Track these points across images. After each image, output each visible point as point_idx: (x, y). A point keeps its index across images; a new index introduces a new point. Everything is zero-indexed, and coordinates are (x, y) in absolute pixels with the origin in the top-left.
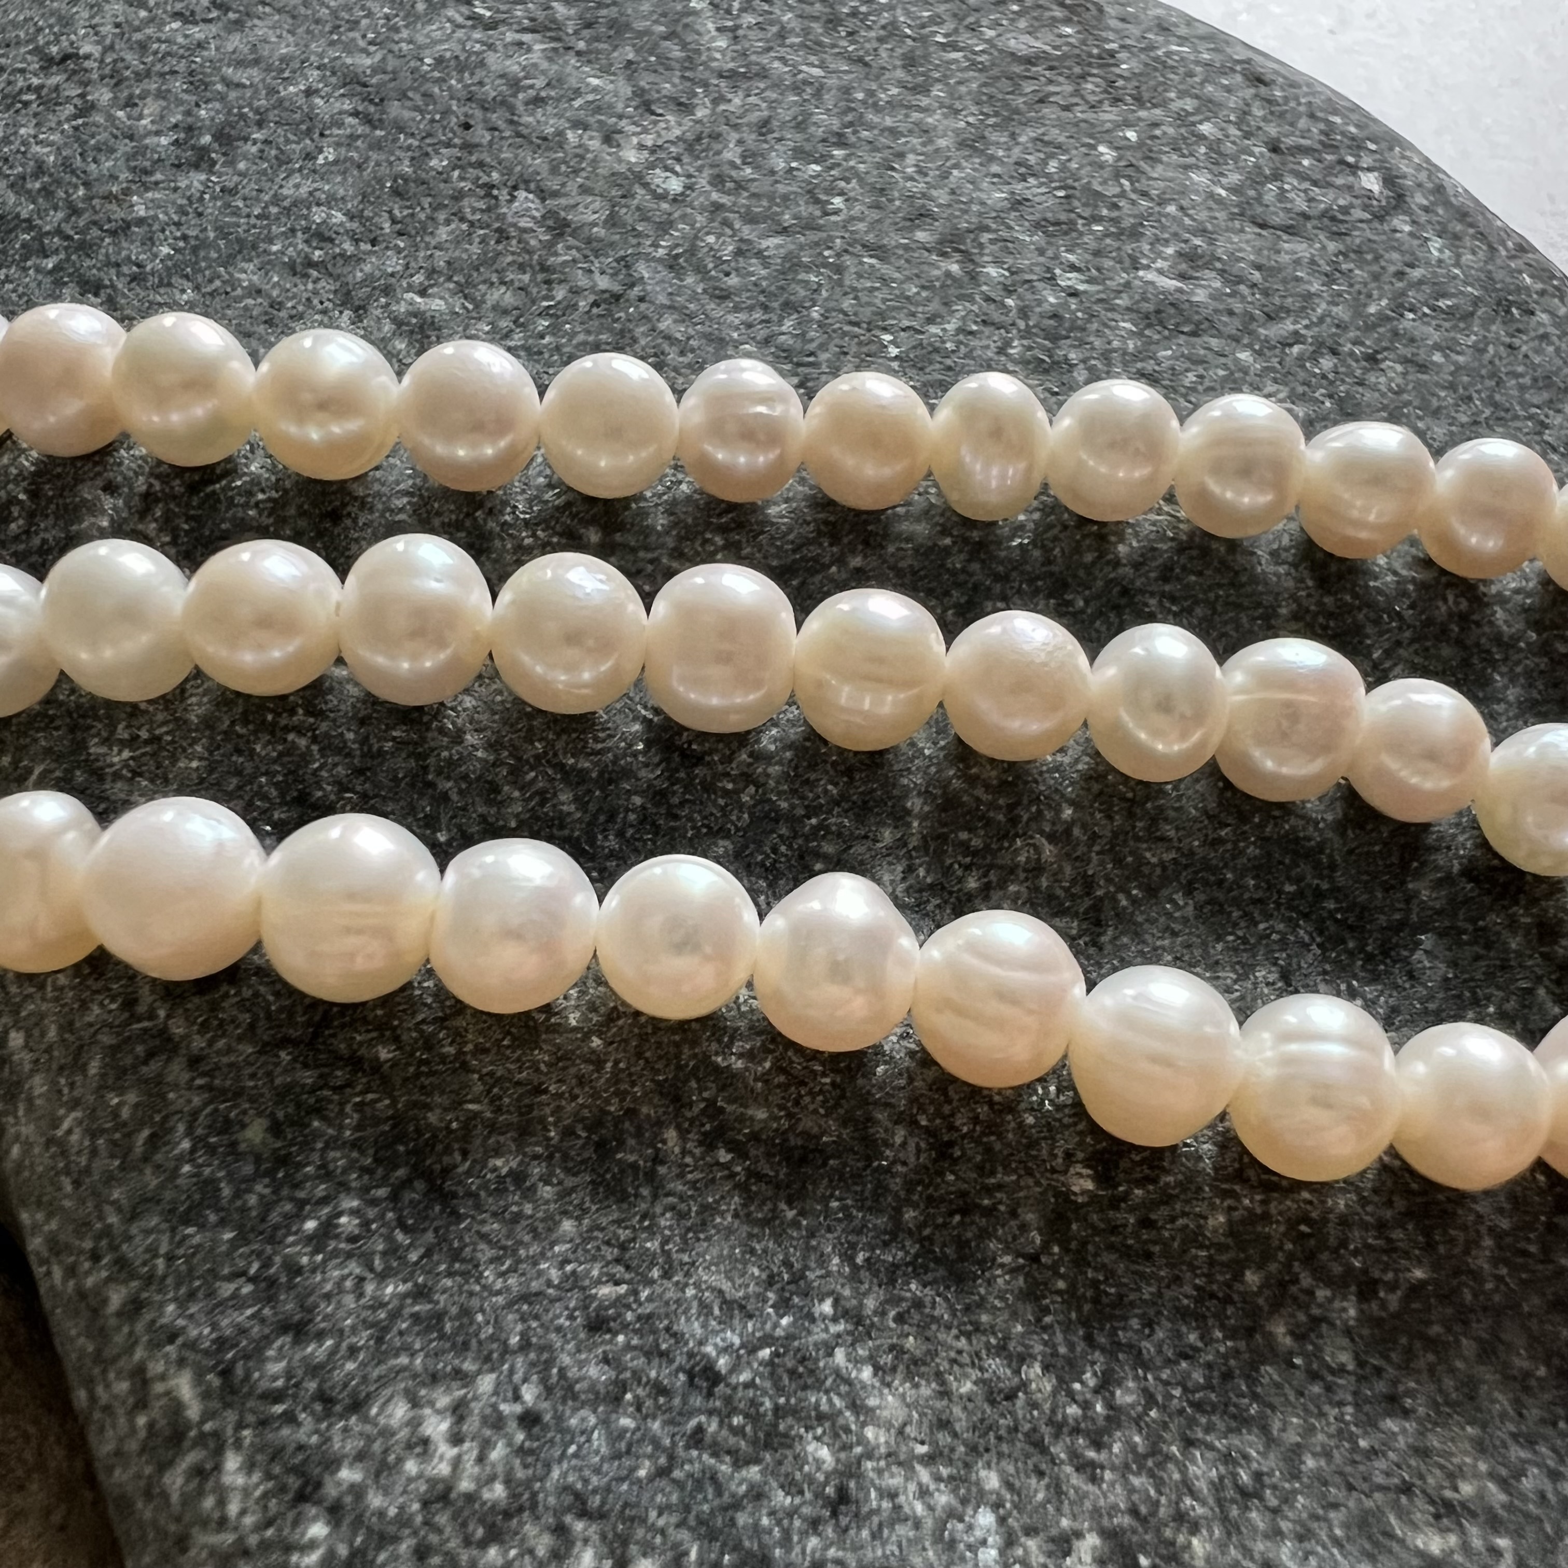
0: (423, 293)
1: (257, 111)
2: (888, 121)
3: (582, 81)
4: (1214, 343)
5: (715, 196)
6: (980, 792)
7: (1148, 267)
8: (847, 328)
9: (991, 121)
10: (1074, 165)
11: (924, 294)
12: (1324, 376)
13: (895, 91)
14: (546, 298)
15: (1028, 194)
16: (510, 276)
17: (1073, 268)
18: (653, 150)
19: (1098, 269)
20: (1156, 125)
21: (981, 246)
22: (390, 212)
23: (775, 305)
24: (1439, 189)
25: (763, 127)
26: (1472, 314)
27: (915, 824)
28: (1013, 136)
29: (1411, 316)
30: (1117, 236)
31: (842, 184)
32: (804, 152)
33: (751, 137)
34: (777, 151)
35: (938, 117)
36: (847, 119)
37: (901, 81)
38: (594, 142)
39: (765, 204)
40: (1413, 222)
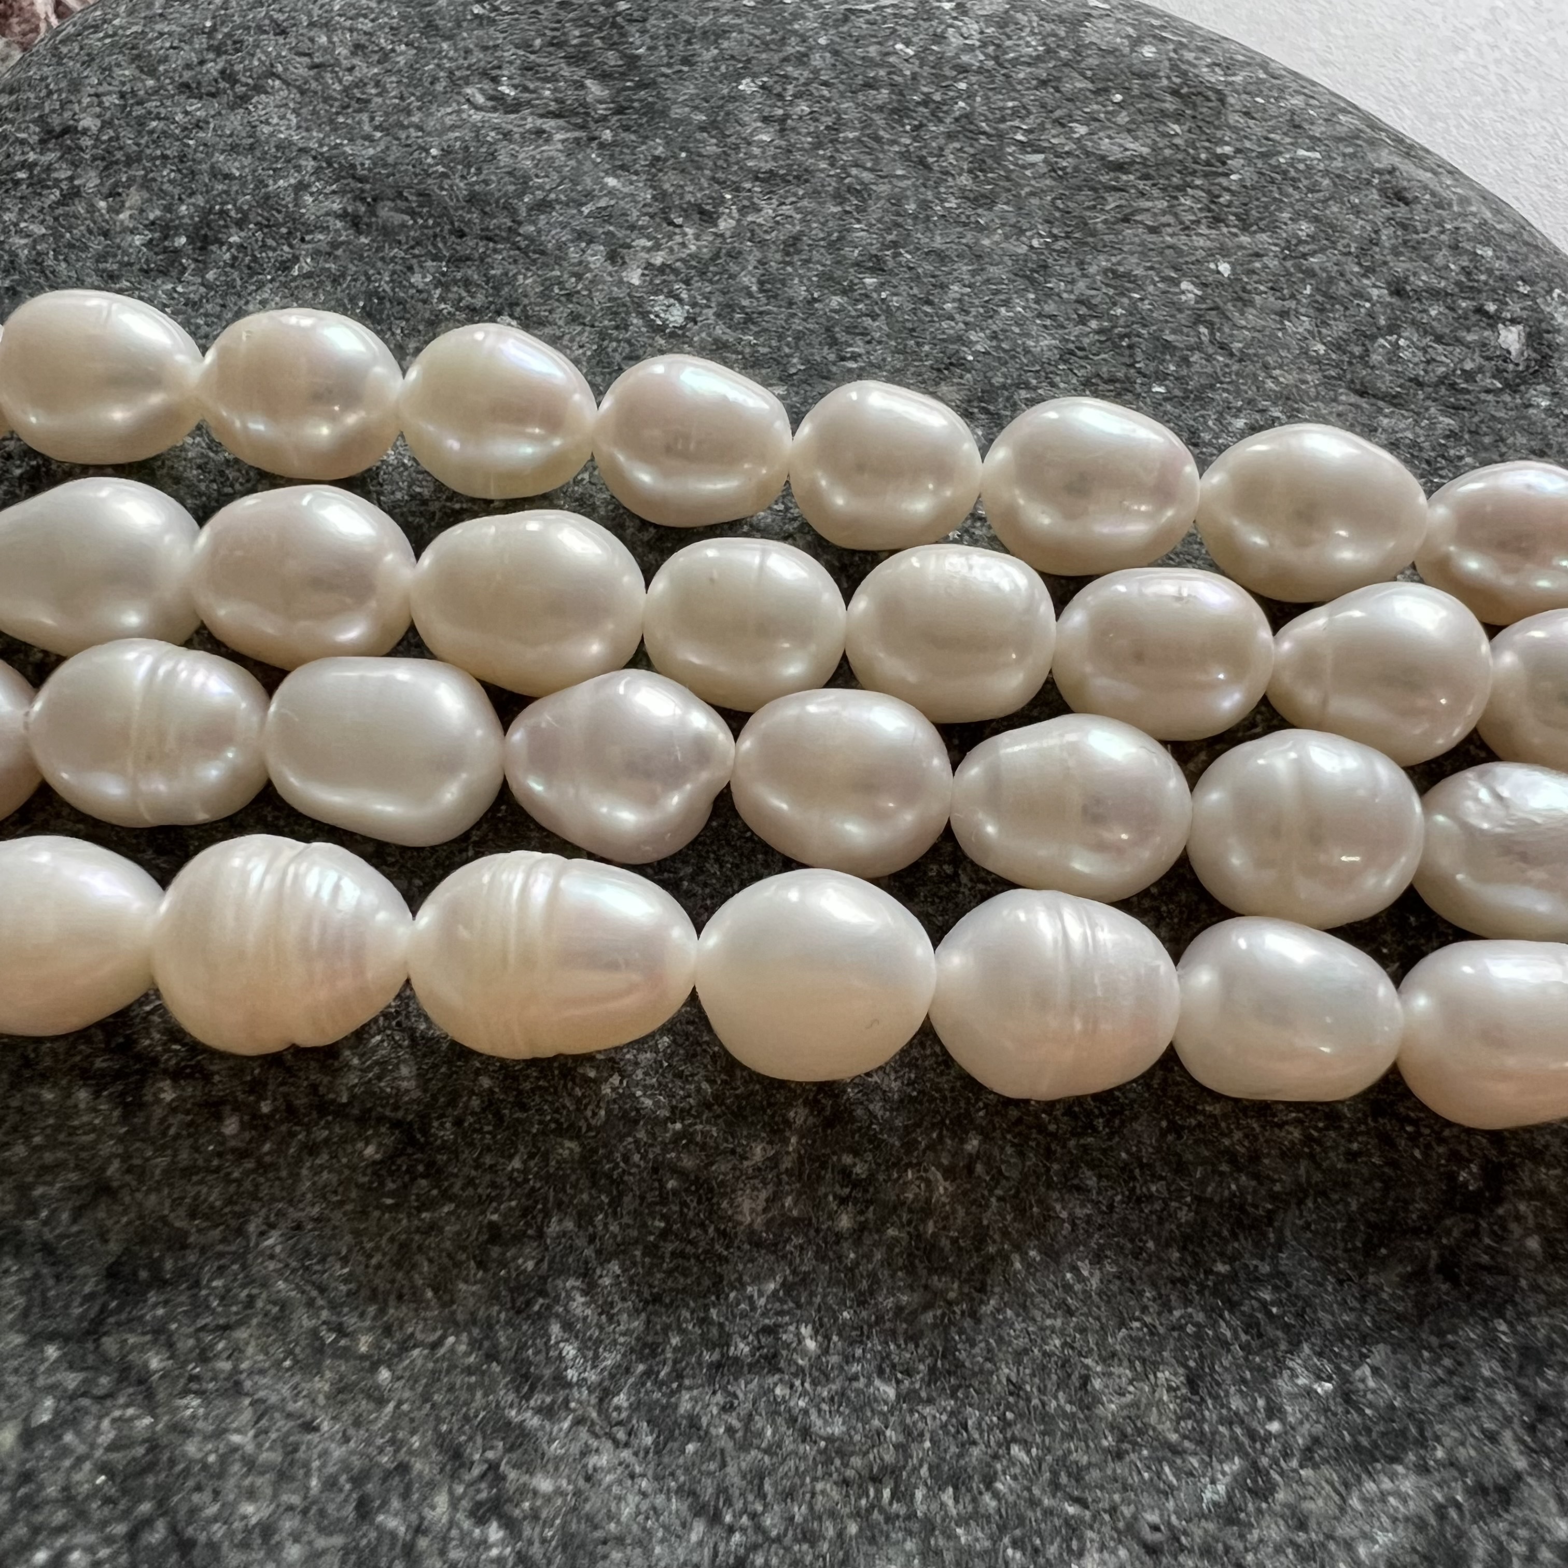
1: (240, 209)
2: (938, 242)
3: (598, 181)
5: (720, 330)
7: (1210, 444)
9: (1057, 246)
10: (1146, 306)
13: (952, 203)
15: (1086, 341)
18: (663, 269)
20: (1257, 255)
25: (792, 245)
27: (794, 1140)
28: (1081, 264)
31: (868, 321)
32: (831, 278)
33: (775, 257)
34: (801, 277)
35: (996, 238)
36: (890, 238)
37: (962, 189)
38: (596, 257)
39: (774, 343)
40: (1555, 394)
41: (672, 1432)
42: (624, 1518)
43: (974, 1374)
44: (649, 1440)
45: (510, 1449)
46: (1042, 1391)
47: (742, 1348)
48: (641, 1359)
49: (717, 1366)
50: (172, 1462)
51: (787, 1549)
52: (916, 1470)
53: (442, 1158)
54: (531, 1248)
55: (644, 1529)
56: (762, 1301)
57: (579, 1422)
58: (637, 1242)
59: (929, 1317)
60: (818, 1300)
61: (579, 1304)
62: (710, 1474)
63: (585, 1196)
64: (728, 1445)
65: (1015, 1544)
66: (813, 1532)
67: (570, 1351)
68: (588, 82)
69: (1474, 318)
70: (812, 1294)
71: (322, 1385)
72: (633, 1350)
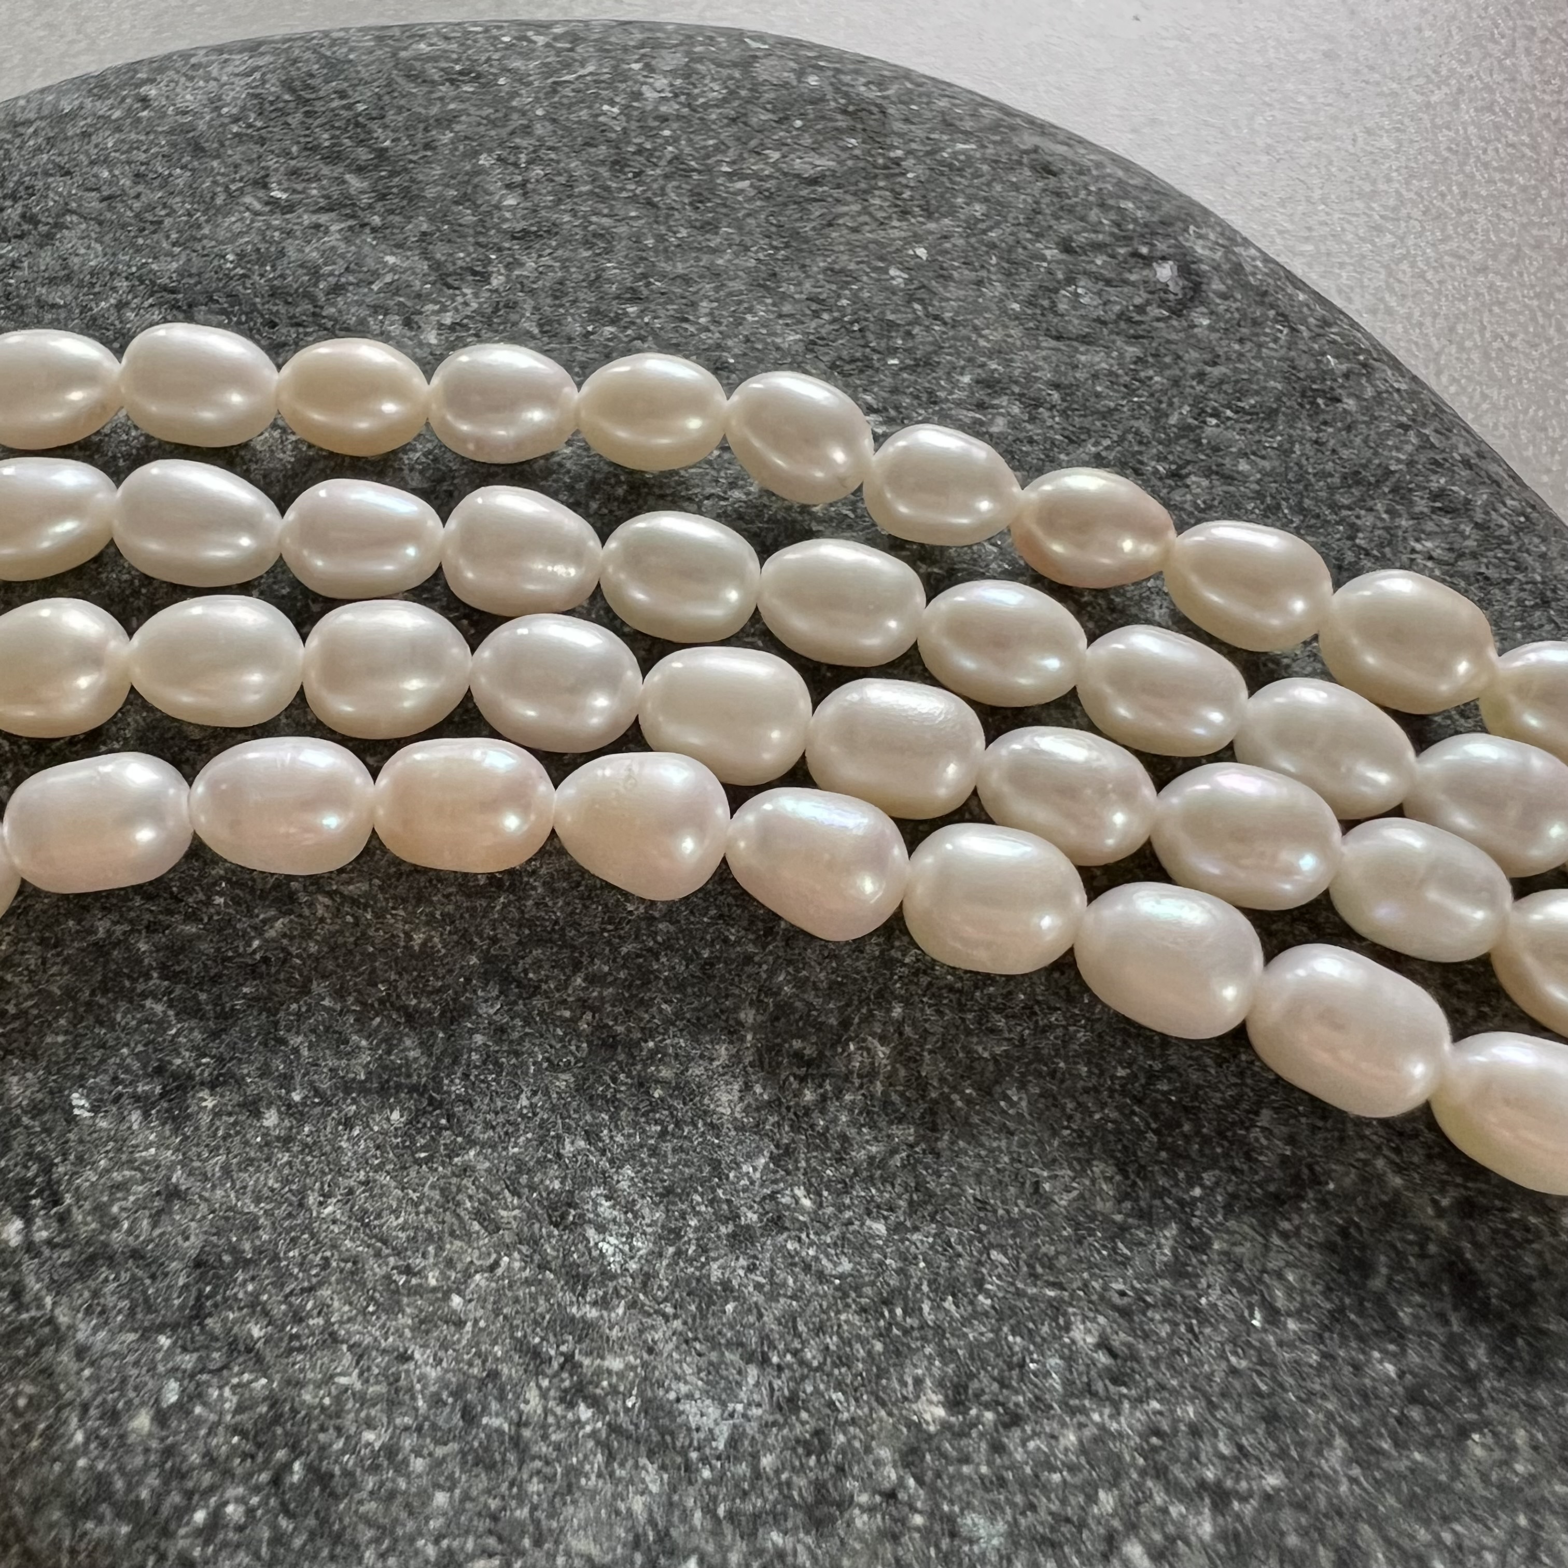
2: (680, 268)
6: (810, 996)
9: (781, 254)
10: (865, 294)
13: (683, 233)
15: (824, 331)
17: (873, 411)
19: (900, 409)
20: (945, 237)
24: (1237, 268)
26: (1276, 411)
27: (749, 1037)
28: (803, 268)
29: (1214, 421)
30: (912, 370)
32: (599, 313)
33: (547, 302)
34: (572, 315)
35: (728, 257)
36: (638, 271)
37: (688, 220)
40: (1212, 313)
41: (710, 1298)
42: (689, 1379)
43: (946, 1200)
44: (693, 1308)
45: (580, 1340)
47: (750, 1217)
48: (670, 1244)
49: (733, 1236)
51: (829, 1374)
52: (918, 1287)
54: (554, 1170)
55: (708, 1382)
56: (757, 1176)
57: (631, 1306)
58: (641, 1146)
59: (897, 1161)
60: (803, 1164)
61: (606, 1209)
62: (751, 1326)
63: (588, 1117)
64: (759, 1298)
65: (1013, 1331)
66: (847, 1357)
67: (607, 1248)
68: (347, 177)
69: (1132, 261)
70: (797, 1161)
72: (661, 1237)
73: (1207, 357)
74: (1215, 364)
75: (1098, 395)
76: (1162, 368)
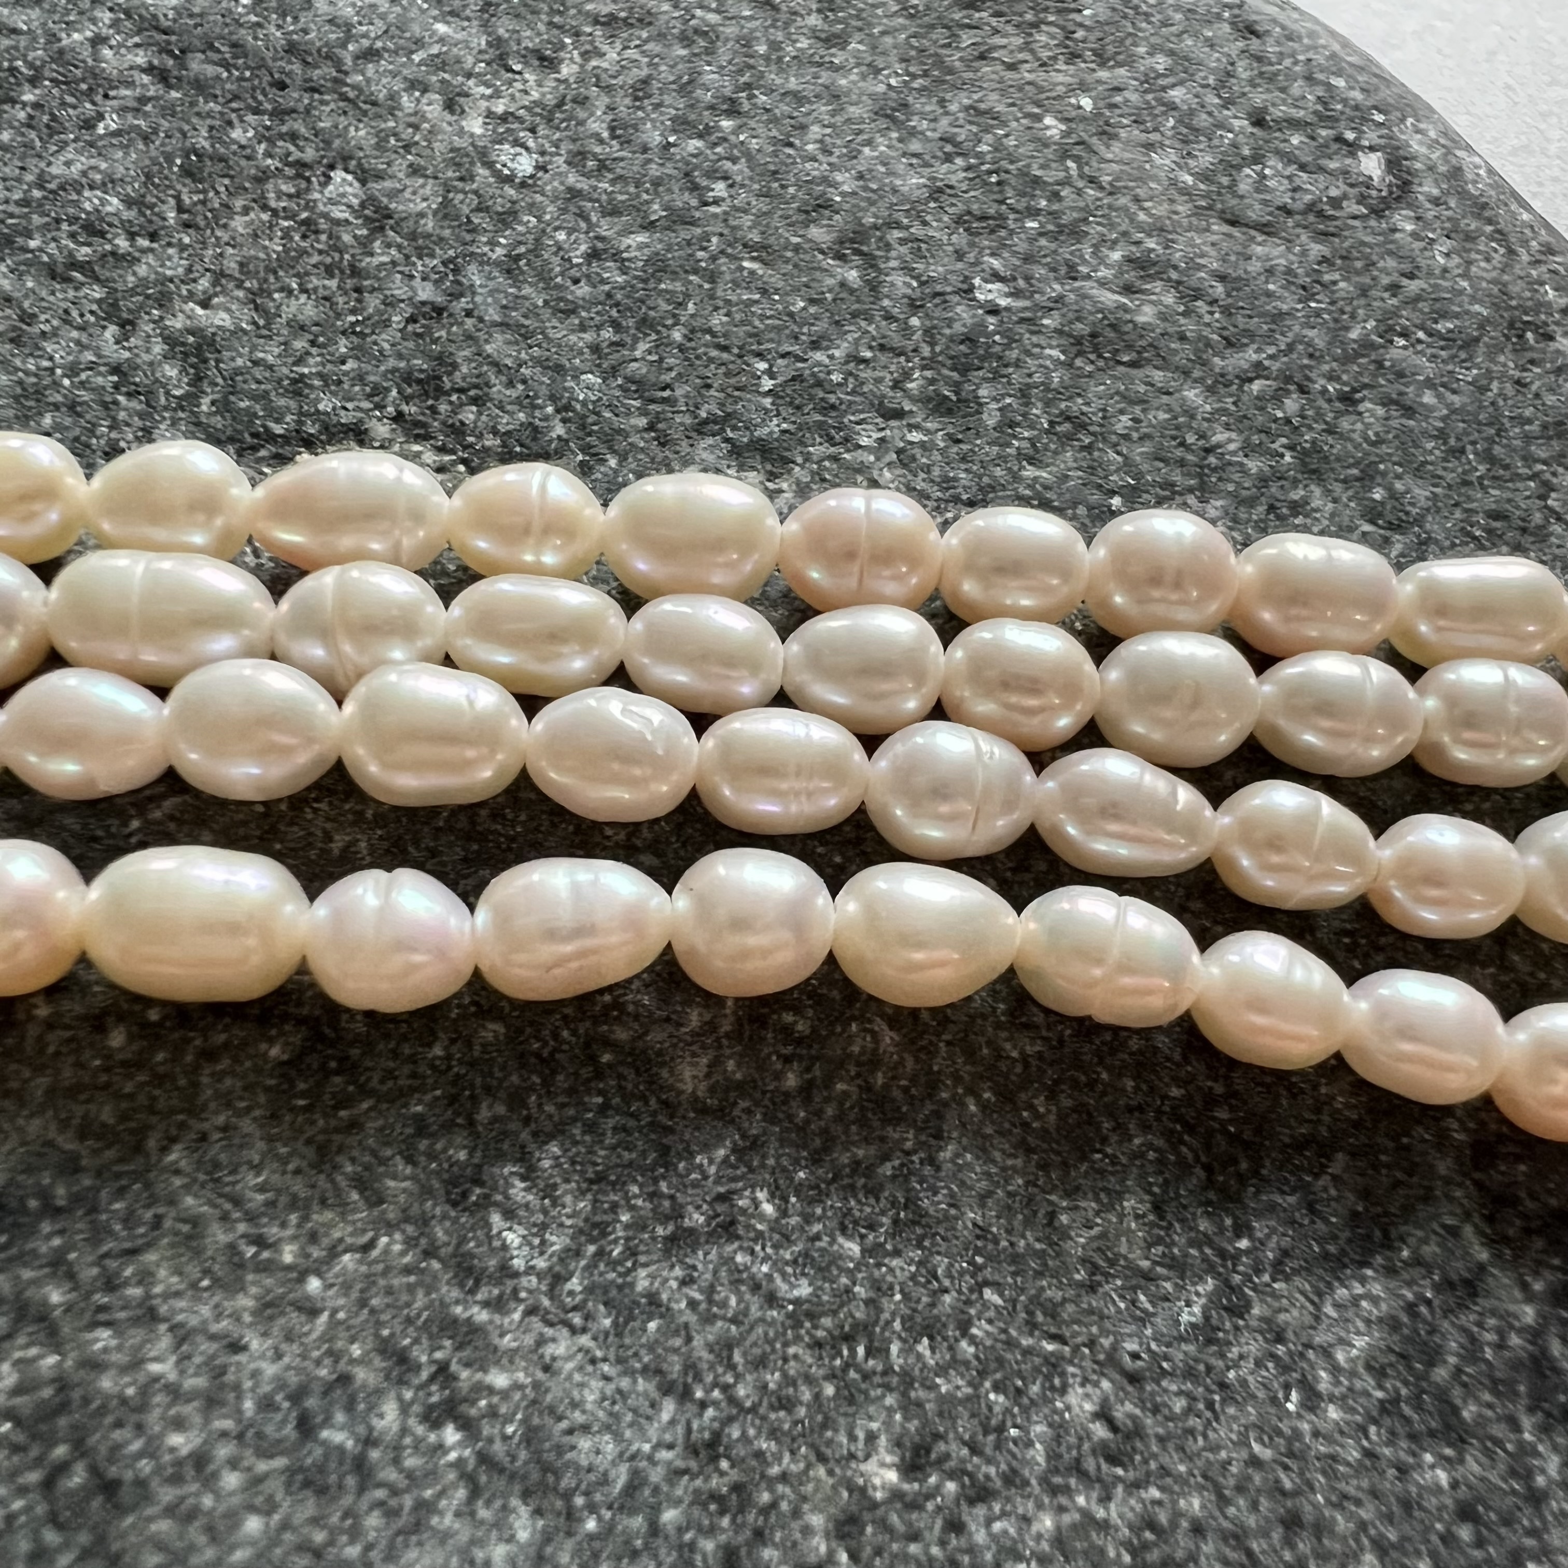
0: (205, 305)
1: (31, 65)
2: (793, 83)
3: (427, 28)
4: (1158, 376)
5: (572, 179)
7: (1088, 277)
8: (714, 353)
9: (916, 84)
10: (1011, 142)
11: (812, 310)
12: (1288, 421)
13: (803, 43)
14: (353, 312)
15: (953, 180)
16: (315, 282)
17: (996, 277)
18: (504, 118)
19: (1028, 279)
20: (1118, 89)
21: (888, 247)
22: (178, 198)
23: (631, 322)
24: (1456, 172)
25: (641, 89)
26: (1477, 340)
28: (942, 102)
29: (1402, 342)
30: (1054, 237)
31: (728, 165)
32: (686, 122)
33: (624, 103)
34: (653, 121)
35: (853, 77)
36: (742, 80)
37: (813, 30)
38: (433, 107)
39: (632, 189)
40: (1418, 218)
41: (631, 1310)
42: (589, 1407)
43: (939, 1222)
44: (607, 1322)
45: (459, 1347)
46: (1009, 1232)
47: (696, 1218)
48: (592, 1241)
49: (671, 1240)
50: (86, 1401)
51: (764, 1418)
52: (888, 1323)
53: (355, 1052)
54: (462, 1138)
55: (611, 1414)
56: (713, 1170)
57: (531, 1311)
58: (574, 1120)
59: (887, 1169)
60: (771, 1162)
61: (519, 1191)
62: (676, 1351)
63: (515, 1078)
64: (691, 1318)
65: (996, 1388)
66: (788, 1399)
67: (512, 1238)
69: (1335, 146)
70: (764, 1157)
71: (245, 1302)
72: (581, 1231)
73: (1407, 267)
74: (1411, 276)
75: (1269, 294)
76: (1348, 273)
